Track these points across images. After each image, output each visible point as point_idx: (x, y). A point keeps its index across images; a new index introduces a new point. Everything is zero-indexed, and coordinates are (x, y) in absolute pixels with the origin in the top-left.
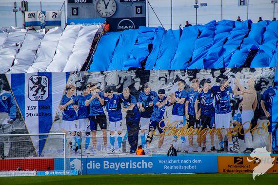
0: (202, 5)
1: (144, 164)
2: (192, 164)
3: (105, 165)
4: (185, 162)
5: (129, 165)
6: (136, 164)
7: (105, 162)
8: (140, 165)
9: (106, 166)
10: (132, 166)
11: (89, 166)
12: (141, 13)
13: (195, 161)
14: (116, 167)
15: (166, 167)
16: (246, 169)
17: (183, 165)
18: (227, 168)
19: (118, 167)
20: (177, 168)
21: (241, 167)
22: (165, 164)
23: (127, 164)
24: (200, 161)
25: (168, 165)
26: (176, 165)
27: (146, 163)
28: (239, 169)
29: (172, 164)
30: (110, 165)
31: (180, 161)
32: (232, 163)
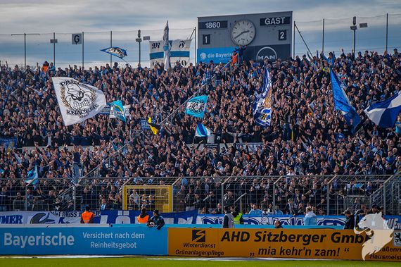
1: (62, 239)
2: (130, 241)
3: (6, 239)
4: (121, 236)
5: (40, 240)
6: (50, 240)
7: (6, 234)
8: (56, 240)
9: (8, 242)
10: (45, 241)
13: (135, 236)
14: (21, 244)
15: (93, 245)
16: (210, 250)
17: (118, 241)
18: (182, 248)
19: (24, 243)
20: (109, 245)
21: (202, 246)
22: (92, 239)
23: (38, 238)
24: (142, 235)
27: (64, 237)
28: (199, 249)
29: (102, 240)
30: (13, 239)
31: (114, 236)
32: (189, 239)
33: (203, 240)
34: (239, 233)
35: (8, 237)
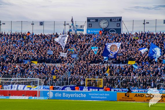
0: (147, 23)
1: (82, 95)
2: (104, 96)
3: (63, 95)
4: (101, 95)
5: (75, 95)
6: (78, 95)
7: (63, 93)
8: (80, 96)
9: (64, 96)
10: (76, 96)
11: (56, 95)
12: (119, 26)
13: (106, 95)
14: (68, 96)
15: (92, 97)
16: (131, 99)
17: (101, 96)
18: (121, 99)
19: (69, 96)
20: (97, 97)
21: (128, 98)
22: (92, 96)
23: (74, 95)
24: (109, 95)
25: (93, 96)
26: (97, 96)
27: (83, 95)
28: (127, 99)
29: (95, 96)
30: (66, 95)
31: (99, 95)
32: (124, 96)
33: (128, 96)
34: (140, 95)
35: (64, 94)
